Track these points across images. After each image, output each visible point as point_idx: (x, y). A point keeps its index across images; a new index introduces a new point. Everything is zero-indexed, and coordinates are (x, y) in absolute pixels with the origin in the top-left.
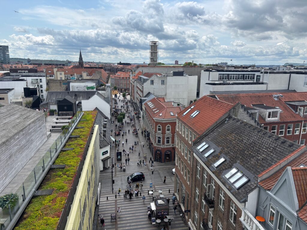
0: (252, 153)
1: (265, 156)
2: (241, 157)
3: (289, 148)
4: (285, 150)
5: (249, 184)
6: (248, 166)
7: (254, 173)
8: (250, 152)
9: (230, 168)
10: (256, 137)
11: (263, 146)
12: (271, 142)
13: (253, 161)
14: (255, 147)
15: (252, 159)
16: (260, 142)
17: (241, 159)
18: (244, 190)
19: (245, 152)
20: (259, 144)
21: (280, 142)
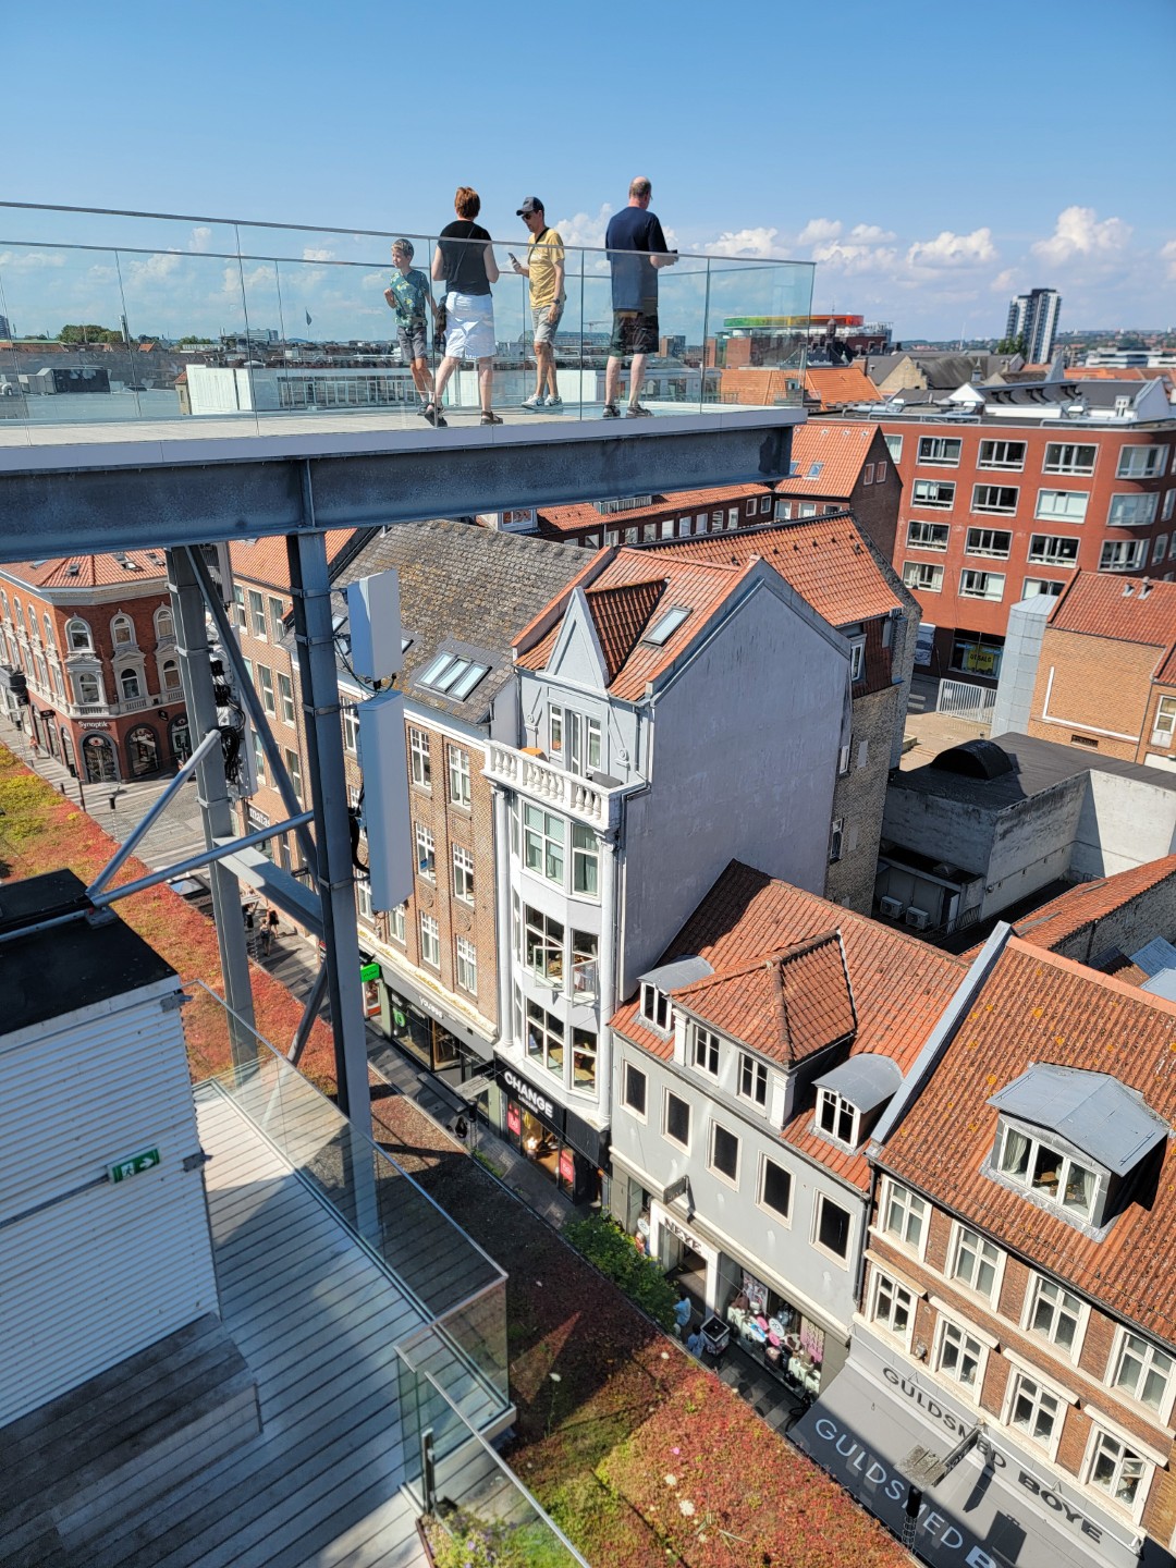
0: (483, 604)
1: (519, 600)
2: (454, 622)
3: (573, 566)
4: (565, 571)
5: (491, 677)
6: (479, 637)
7: (500, 648)
8: (477, 602)
9: (431, 655)
10: (485, 559)
11: (508, 577)
12: (529, 559)
13: (490, 623)
14: (489, 586)
15: (486, 617)
16: (500, 568)
17: (457, 625)
18: (481, 696)
19: (465, 605)
20: (498, 575)
21: (552, 555)
